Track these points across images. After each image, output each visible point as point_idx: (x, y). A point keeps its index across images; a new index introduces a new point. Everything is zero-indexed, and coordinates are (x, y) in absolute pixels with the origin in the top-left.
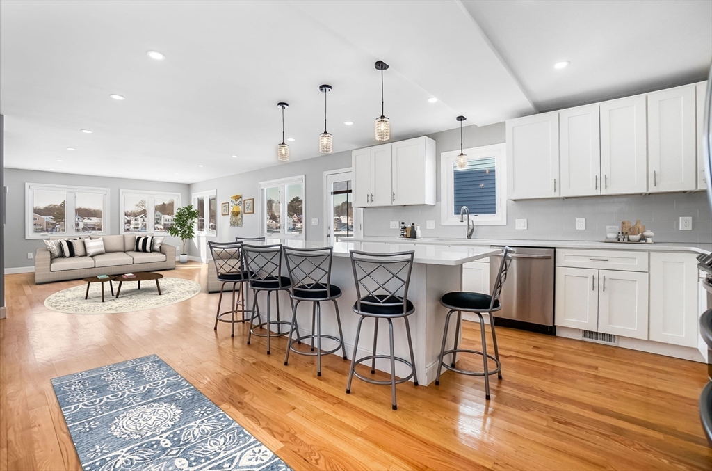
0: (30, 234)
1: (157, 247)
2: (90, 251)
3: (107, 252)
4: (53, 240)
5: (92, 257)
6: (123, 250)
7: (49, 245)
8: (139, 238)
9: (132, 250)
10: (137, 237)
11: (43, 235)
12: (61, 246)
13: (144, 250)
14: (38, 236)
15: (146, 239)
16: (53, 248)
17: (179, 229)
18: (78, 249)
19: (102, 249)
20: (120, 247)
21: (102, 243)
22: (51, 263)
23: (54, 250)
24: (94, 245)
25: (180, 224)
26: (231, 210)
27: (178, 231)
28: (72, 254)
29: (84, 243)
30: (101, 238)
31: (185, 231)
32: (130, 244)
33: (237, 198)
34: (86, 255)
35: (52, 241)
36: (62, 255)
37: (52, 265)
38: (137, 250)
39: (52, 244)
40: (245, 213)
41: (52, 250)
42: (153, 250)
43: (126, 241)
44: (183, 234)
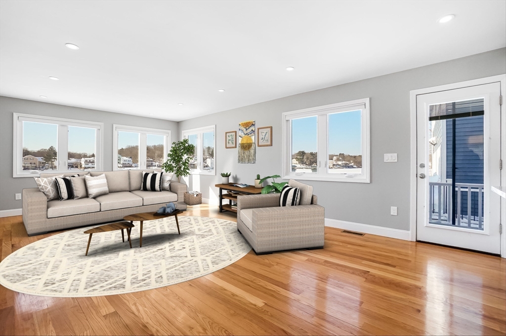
0: (18, 172)
1: (166, 185)
2: (93, 191)
3: (111, 192)
4: (46, 177)
5: (95, 198)
6: (128, 189)
7: (42, 184)
8: (147, 175)
9: (139, 189)
10: (144, 173)
11: (33, 173)
12: (56, 185)
13: (153, 189)
14: (28, 173)
15: (154, 176)
16: (46, 188)
17: (174, 165)
18: (78, 190)
19: (106, 189)
20: (125, 185)
21: (105, 181)
22: (48, 208)
23: (49, 191)
24: (97, 184)
25: (175, 160)
26: (240, 141)
27: (173, 167)
28: (71, 196)
29: (85, 181)
30: (104, 175)
31: (180, 167)
32: (136, 182)
33: (248, 125)
34: (87, 196)
35: (45, 179)
36: (58, 197)
37: (49, 209)
38: (145, 189)
39: (45, 183)
40: (259, 146)
41: (46, 191)
42: (162, 189)
43: (132, 177)
44: (178, 170)
